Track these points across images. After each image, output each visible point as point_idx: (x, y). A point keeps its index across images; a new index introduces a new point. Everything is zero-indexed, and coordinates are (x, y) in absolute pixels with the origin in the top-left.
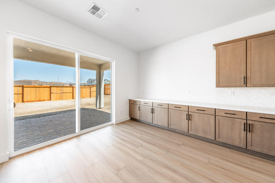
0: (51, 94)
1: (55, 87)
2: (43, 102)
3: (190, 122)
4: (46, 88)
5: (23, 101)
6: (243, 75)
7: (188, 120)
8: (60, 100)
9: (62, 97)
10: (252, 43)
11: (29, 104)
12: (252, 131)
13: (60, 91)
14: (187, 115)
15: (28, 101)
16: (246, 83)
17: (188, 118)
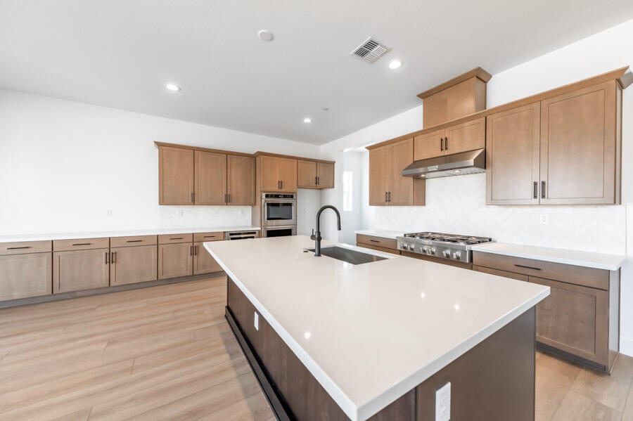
3: (113, 266)
6: (191, 191)
7: (108, 264)
10: (199, 154)
12: (198, 254)
14: (108, 255)
16: (193, 201)
17: (108, 261)
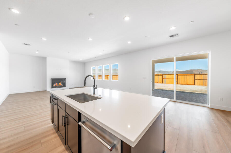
0: (195, 80)
1: (198, 74)
2: (188, 85)
4: (191, 76)
5: (177, 84)
8: (203, 85)
9: (205, 83)
11: (180, 85)
13: (204, 78)
15: (180, 84)
